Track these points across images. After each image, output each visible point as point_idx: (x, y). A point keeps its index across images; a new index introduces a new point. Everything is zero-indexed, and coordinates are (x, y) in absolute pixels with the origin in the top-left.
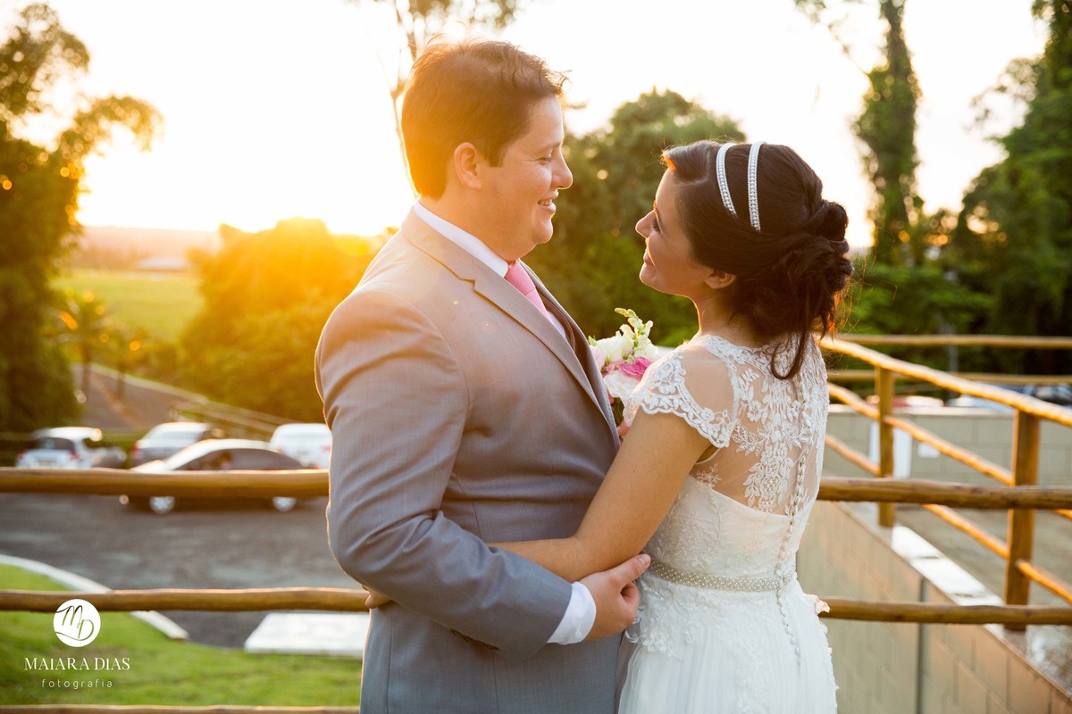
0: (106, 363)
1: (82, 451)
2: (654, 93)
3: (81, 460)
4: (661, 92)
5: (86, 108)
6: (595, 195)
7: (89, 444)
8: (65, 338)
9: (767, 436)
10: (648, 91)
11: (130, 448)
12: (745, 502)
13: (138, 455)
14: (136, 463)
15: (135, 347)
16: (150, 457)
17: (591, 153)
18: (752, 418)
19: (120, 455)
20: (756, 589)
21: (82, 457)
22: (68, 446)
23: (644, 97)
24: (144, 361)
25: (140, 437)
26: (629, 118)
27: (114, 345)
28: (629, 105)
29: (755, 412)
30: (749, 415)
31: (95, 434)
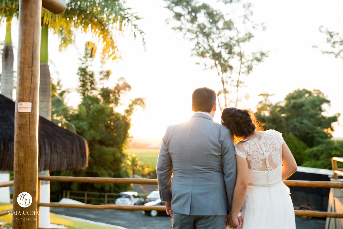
0: (139, 174)
1: (132, 198)
2: (299, 90)
3: (132, 201)
4: (301, 89)
5: (131, 103)
6: (281, 122)
7: (134, 197)
8: (128, 167)
9: (253, 157)
10: (297, 89)
11: (145, 198)
12: (252, 169)
13: (147, 200)
14: (147, 202)
15: (146, 170)
16: (150, 200)
17: (278, 109)
18: (249, 154)
19: (143, 200)
20: (262, 186)
21: (133, 200)
22: (129, 197)
23: (295, 92)
24: (149, 174)
25: (148, 195)
26: (290, 98)
27: (141, 169)
28: (290, 94)
29: (250, 153)
30: (248, 153)
31: (136, 194)
